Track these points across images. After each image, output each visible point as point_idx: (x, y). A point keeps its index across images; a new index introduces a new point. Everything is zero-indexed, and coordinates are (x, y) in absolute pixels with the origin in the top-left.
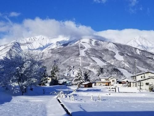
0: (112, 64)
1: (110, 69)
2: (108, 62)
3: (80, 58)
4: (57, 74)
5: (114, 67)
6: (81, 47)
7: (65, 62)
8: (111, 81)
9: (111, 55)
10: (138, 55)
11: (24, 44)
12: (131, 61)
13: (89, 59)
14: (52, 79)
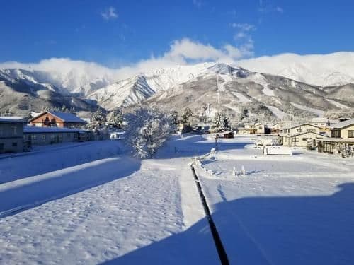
0: (259, 100)
1: (256, 106)
2: (254, 97)
3: (218, 94)
4: (190, 119)
5: (261, 105)
6: (220, 81)
7: (199, 99)
8: (258, 128)
9: (258, 89)
10: (294, 88)
11: (151, 78)
12: (285, 96)
13: (229, 95)
14: (185, 126)
